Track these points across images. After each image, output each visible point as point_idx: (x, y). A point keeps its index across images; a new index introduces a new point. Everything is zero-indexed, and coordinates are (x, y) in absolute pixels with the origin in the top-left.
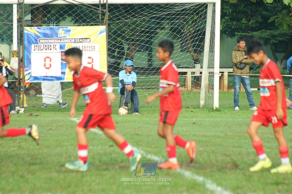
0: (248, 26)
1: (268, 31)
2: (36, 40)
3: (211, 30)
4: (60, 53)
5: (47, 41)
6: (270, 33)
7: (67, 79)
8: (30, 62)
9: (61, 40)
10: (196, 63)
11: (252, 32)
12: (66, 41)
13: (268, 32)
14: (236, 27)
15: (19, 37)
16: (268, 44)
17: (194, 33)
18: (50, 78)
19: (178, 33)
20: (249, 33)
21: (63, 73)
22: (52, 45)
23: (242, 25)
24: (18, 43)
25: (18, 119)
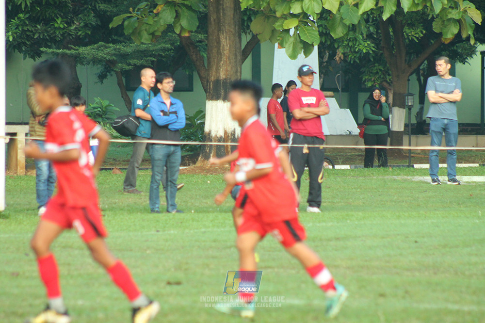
0: (70, 35)
1: (111, 45)
6: (115, 49)
11: (77, 47)
13: (110, 47)
14: (44, 35)
16: (113, 73)
20: (70, 49)
23: (55, 33)
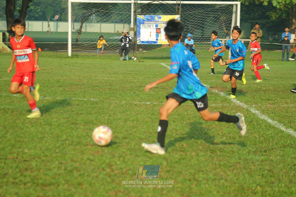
2: (143, 22)
3: (235, 19)
4: (155, 29)
5: (149, 23)
7: (159, 43)
8: (140, 33)
9: (156, 22)
10: (227, 36)
12: (159, 23)
15: (134, 21)
17: (226, 20)
18: (150, 42)
19: (217, 19)
21: (157, 40)
22: (151, 25)
23: (251, 17)
24: (134, 23)
25: (133, 63)
